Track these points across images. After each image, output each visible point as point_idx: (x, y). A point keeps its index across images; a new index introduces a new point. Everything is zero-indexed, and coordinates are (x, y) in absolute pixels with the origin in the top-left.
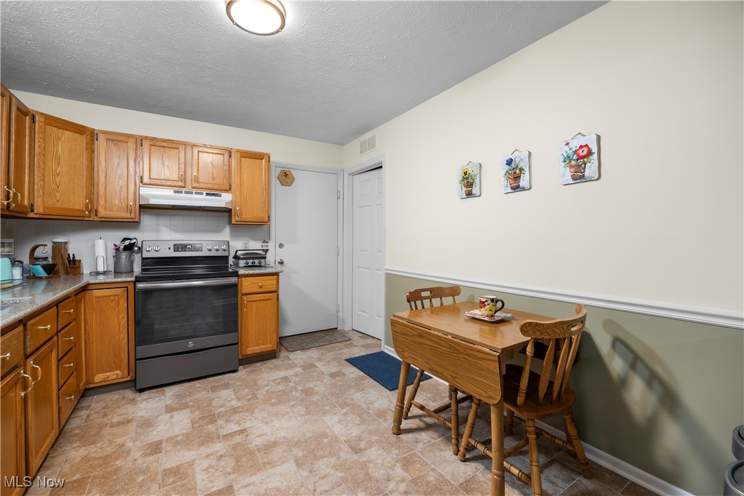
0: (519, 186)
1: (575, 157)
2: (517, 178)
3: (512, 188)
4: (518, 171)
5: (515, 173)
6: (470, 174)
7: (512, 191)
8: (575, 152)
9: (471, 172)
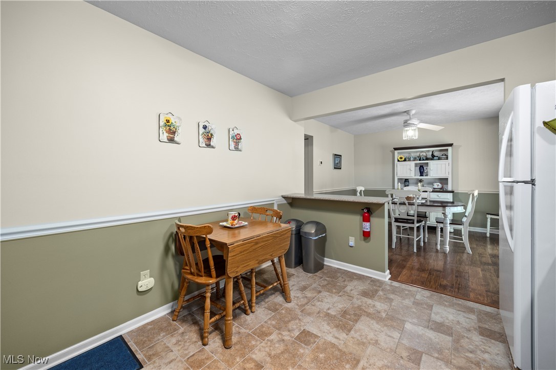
0: (210, 145)
1: (235, 138)
2: (209, 139)
3: (206, 145)
4: (210, 135)
5: (208, 135)
6: (172, 123)
7: (205, 146)
8: (236, 135)
9: (173, 122)
